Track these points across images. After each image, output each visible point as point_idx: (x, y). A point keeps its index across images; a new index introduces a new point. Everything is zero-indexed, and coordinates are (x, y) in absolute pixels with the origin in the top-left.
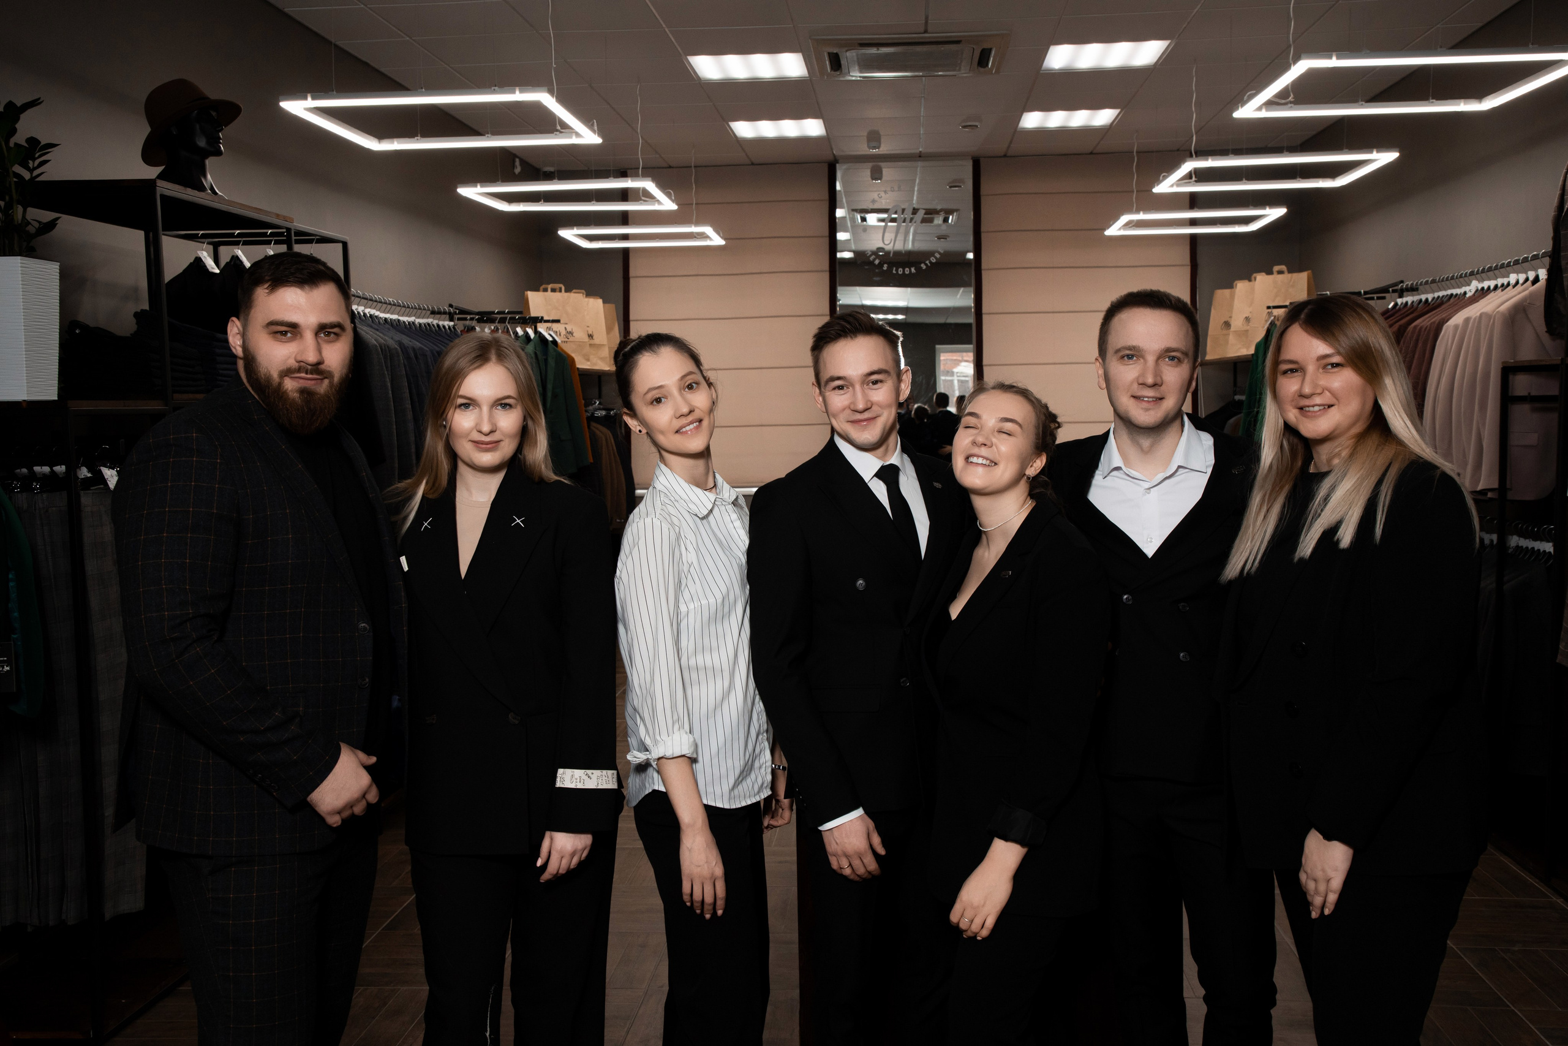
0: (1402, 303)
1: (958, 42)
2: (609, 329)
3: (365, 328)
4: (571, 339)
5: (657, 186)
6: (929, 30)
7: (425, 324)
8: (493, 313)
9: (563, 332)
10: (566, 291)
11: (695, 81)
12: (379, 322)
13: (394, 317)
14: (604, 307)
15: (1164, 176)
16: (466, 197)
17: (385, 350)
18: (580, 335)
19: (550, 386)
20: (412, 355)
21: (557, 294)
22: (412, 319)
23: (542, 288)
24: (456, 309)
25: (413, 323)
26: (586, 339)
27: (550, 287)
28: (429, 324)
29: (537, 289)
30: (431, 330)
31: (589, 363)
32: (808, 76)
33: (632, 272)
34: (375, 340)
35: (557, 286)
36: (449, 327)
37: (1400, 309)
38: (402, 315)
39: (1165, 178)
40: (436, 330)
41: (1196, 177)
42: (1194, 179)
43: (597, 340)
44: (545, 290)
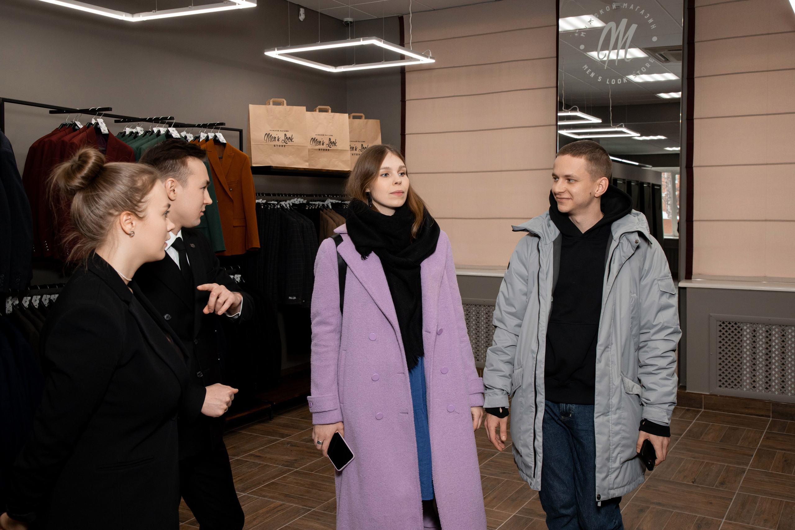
9: (282, 137)
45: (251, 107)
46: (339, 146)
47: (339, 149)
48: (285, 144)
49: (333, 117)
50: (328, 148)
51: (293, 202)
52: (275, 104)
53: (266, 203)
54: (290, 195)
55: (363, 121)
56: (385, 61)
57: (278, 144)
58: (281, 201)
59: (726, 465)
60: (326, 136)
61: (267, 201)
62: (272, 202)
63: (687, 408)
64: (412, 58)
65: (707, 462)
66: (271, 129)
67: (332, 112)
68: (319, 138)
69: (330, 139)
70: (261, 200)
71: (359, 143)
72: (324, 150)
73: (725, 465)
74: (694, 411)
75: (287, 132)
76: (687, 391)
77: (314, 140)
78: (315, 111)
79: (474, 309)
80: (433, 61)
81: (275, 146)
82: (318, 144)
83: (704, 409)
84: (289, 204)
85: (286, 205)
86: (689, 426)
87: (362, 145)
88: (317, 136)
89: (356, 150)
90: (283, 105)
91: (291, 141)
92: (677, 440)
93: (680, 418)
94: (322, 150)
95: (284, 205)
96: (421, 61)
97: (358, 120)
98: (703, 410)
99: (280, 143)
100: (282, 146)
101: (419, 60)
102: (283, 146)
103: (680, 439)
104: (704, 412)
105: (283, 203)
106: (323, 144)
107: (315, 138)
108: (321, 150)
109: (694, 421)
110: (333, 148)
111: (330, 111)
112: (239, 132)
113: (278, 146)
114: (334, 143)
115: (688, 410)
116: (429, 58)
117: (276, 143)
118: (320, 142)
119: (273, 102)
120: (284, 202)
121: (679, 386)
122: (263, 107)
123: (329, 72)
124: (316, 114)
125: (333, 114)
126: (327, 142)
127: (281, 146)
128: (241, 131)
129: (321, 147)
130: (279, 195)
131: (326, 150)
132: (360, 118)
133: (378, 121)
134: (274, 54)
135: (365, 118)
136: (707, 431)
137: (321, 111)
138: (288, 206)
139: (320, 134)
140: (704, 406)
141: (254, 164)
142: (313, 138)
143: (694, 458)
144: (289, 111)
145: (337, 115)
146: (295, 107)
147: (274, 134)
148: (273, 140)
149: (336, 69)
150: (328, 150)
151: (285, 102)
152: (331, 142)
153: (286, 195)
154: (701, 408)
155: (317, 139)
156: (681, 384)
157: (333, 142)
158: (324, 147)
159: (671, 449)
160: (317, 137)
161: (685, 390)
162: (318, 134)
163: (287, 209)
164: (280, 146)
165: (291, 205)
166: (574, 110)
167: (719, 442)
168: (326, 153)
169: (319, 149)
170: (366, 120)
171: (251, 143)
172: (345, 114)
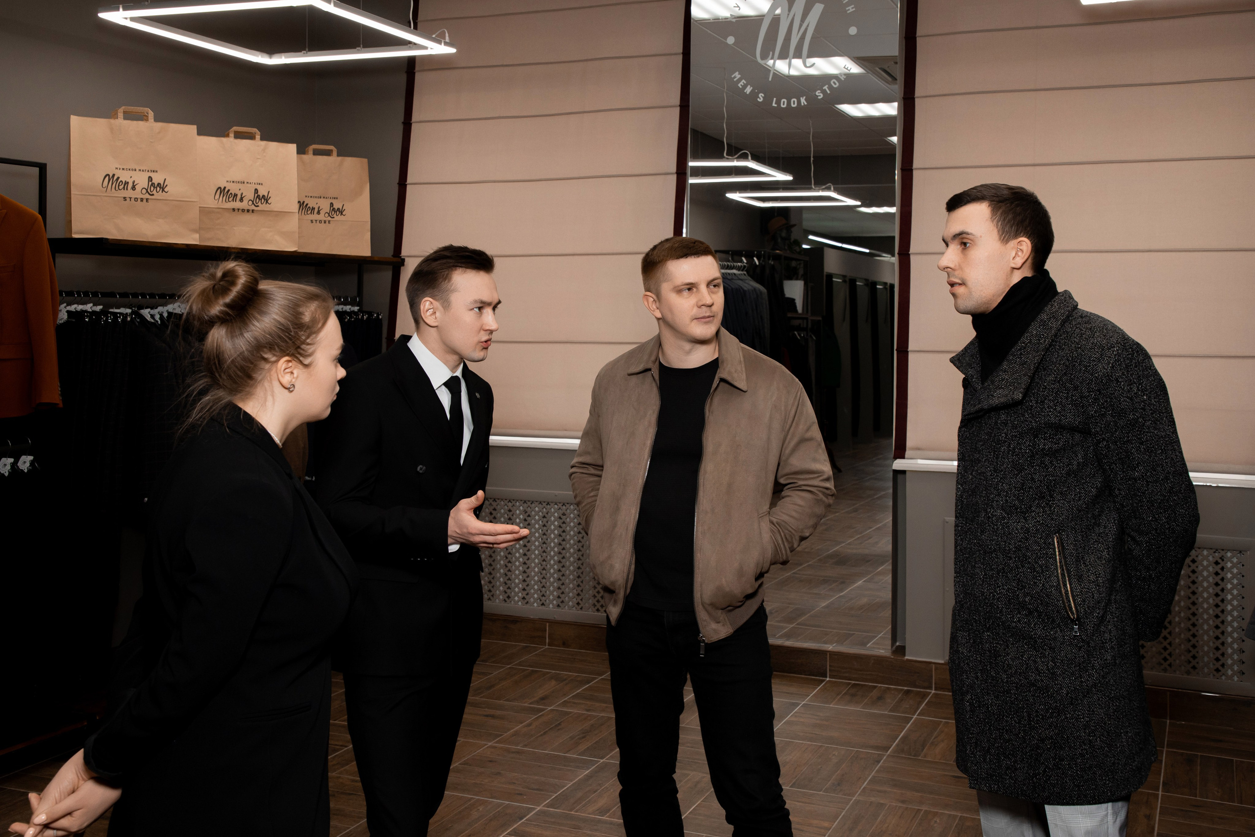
45: (74, 120)
46: (276, 204)
47: (275, 210)
48: (147, 196)
49: (264, 150)
50: (253, 207)
51: (171, 310)
52: (128, 116)
53: (104, 312)
54: (162, 296)
55: (334, 159)
56: (364, 47)
57: (134, 196)
58: (141, 307)
59: (960, 815)
60: (249, 185)
61: (107, 306)
62: (122, 310)
63: (906, 688)
64: (410, 42)
65: (926, 811)
66: (118, 166)
67: (262, 139)
68: (234, 189)
69: (256, 191)
70: (92, 305)
71: (325, 199)
72: (243, 210)
73: (957, 816)
74: (918, 693)
75: (155, 173)
76: (906, 658)
77: (222, 191)
78: (228, 136)
79: (537, 509)
80: (452, 50)
81: (125, 199)
82: (231, 199)
83: (935, 690)
84: (161, 315)
85: (152, 316)
86: (905, 727)
87: (332, 204)
88: (229, 183)
89: (319, 213)
90: (147, 120)
91: (163, 190)
92: (879, 762)
93: (891, 711)
94: (240, 211)
95: (149, 318)
96: (429, 49)
97: (325, 158)
98: (933, 692)
99: (137, 194)
100: (142, 200)
101: (425, 48)
102: (145, 201)
103: (885, 757)
104: (934, 694)
105: (146, 313)
106: (241, 200)
107: (225, 188)
108: (236, 211)
109: (915, 717)
110: (263, 207)
111: (258, 137)
112: (37, 169)
113: (132, 199)
114: (266, 199)
115: (908, 692)
116: (443, 44)
117: (129, 193)
118: (236, 195)
119: (124, 112)
120: (149, 310)
121: (894, 647)
122: (102, 122)
123: (257, 63)
124: (230, 141)
125: (264, 143)
126: (250, 195)
127: (139, 200)
128: (43, 168)
129: (237, 204)
130: (135, 295)
131: (248, 211)
132: (328, 153)
133: (365, 160)
134: (119, 17)
135: (339, 155)
136: (934, 739)
137: (239, 136)
138: (157, 317)
139: (235, 180)
140: (935, 684)
141: (76, 233)
142: (220, 188)
143: (903, 802)
144: (159, 133)
145: (273, 145)
146: (173, 126)
147: (124, 176)
148: (121, 187)
149: (271, 58)
150: (253, 211)
151: (151, 114)
152: (258, 196)
153: (152, 296)
154: (930, 688)
155: (229, 190)
156: (898, 644)
157: (263, 196)
158: (244, 205)
159: (866, 783)
160: (229, 186)
161: (904, 655)
162: (232, 180)
163: (154, 324)
164: (136, 199)
165: (165, 315)
166: (744, 157)
167: (952, 763)
168: (247, 217)
169: (234, 210)
170: (340, 158)
171: (72, 192)
172: (290, 145)
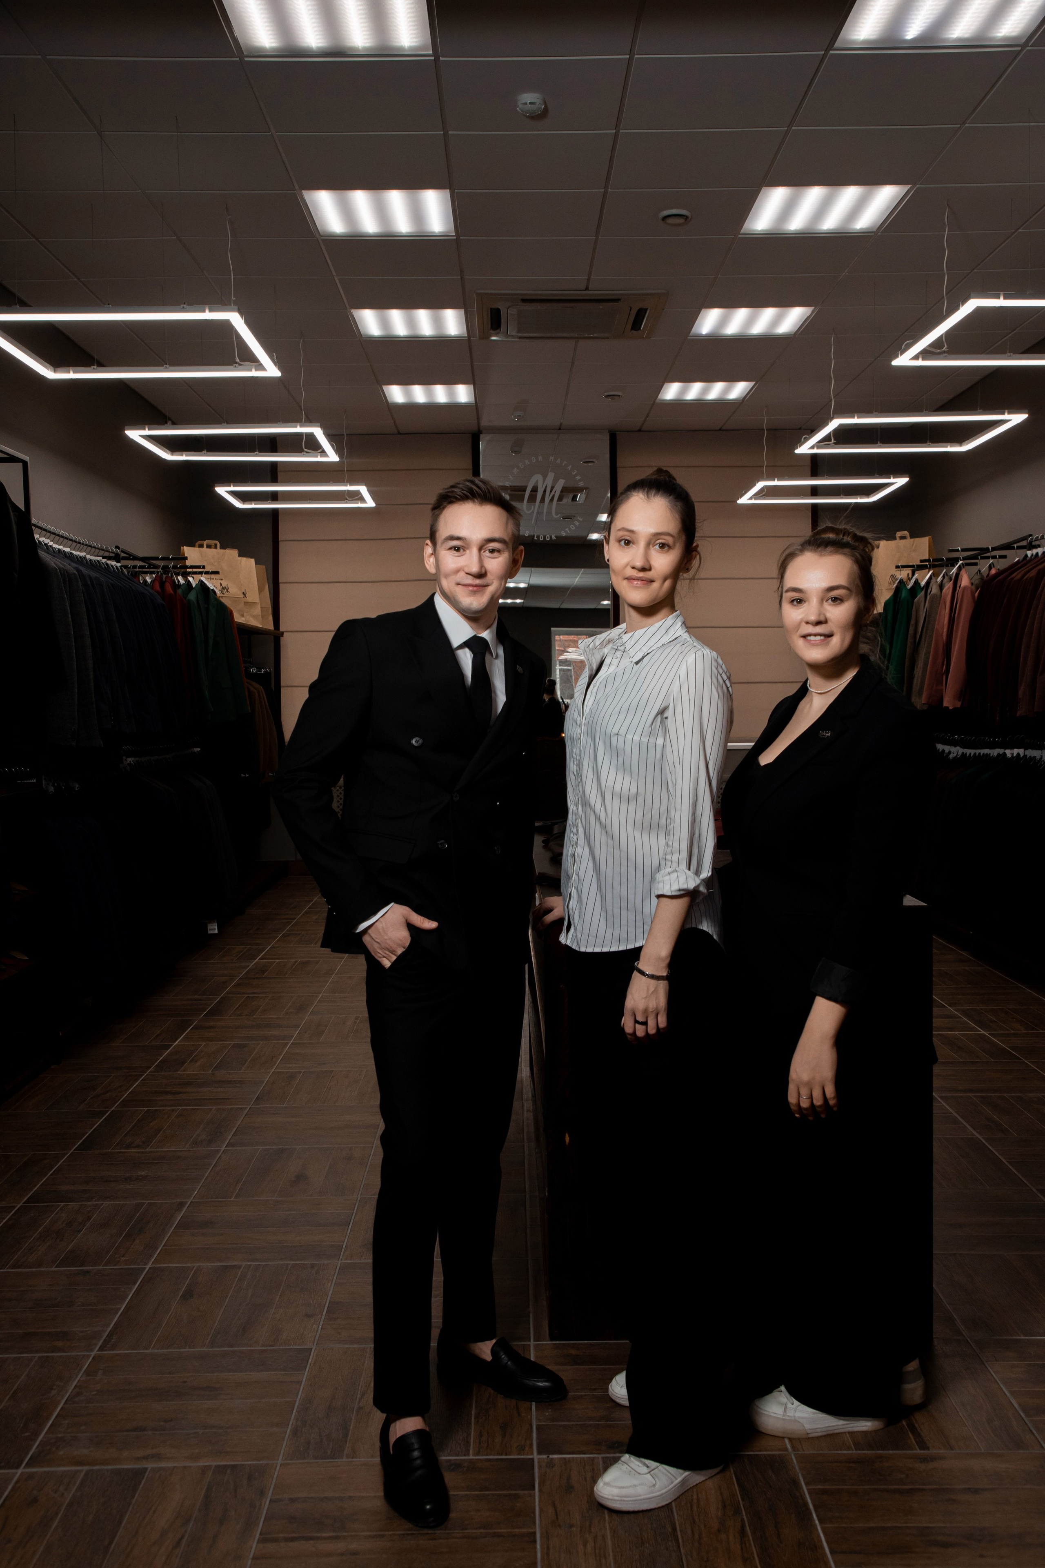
0: (1032, 555)
1: (617, 300)
2: (261, 590)
3: (43, 553)
4: (226, 594)
5: (324, 433)
6: (590, 287)
7: (94, 561)
8: (157, 559)
10: (221, 548)
11: (357, 338)
12: (53, 551)
13: (67, 550)
14: (256, 567)
15: (805, 438)
16: (132, 440)
17: (64, 573)
18: (234, 590)
19: (211, 634)
20: (89, 583)
21: (212, 551)
22: (83, 554)
23: (197, 544)
24: (122, 551)
25: (85, 558)
26: (242, 596)
27: (205, 543)
28: (98, 561)
29: (192, 545)
30: (100, 566)
31: (244, 619)
32: (466, 336)
33: (281, 536)
34: (56, 564)
35: (213, 542)
36: (117, 567)
37: (1031, 560)
38: (74, 550)
39: (806, 440)
40: (105, 566)
41: (834, 440)
42: (833, 441)
43: (249, 599)
44: (201, 546)
